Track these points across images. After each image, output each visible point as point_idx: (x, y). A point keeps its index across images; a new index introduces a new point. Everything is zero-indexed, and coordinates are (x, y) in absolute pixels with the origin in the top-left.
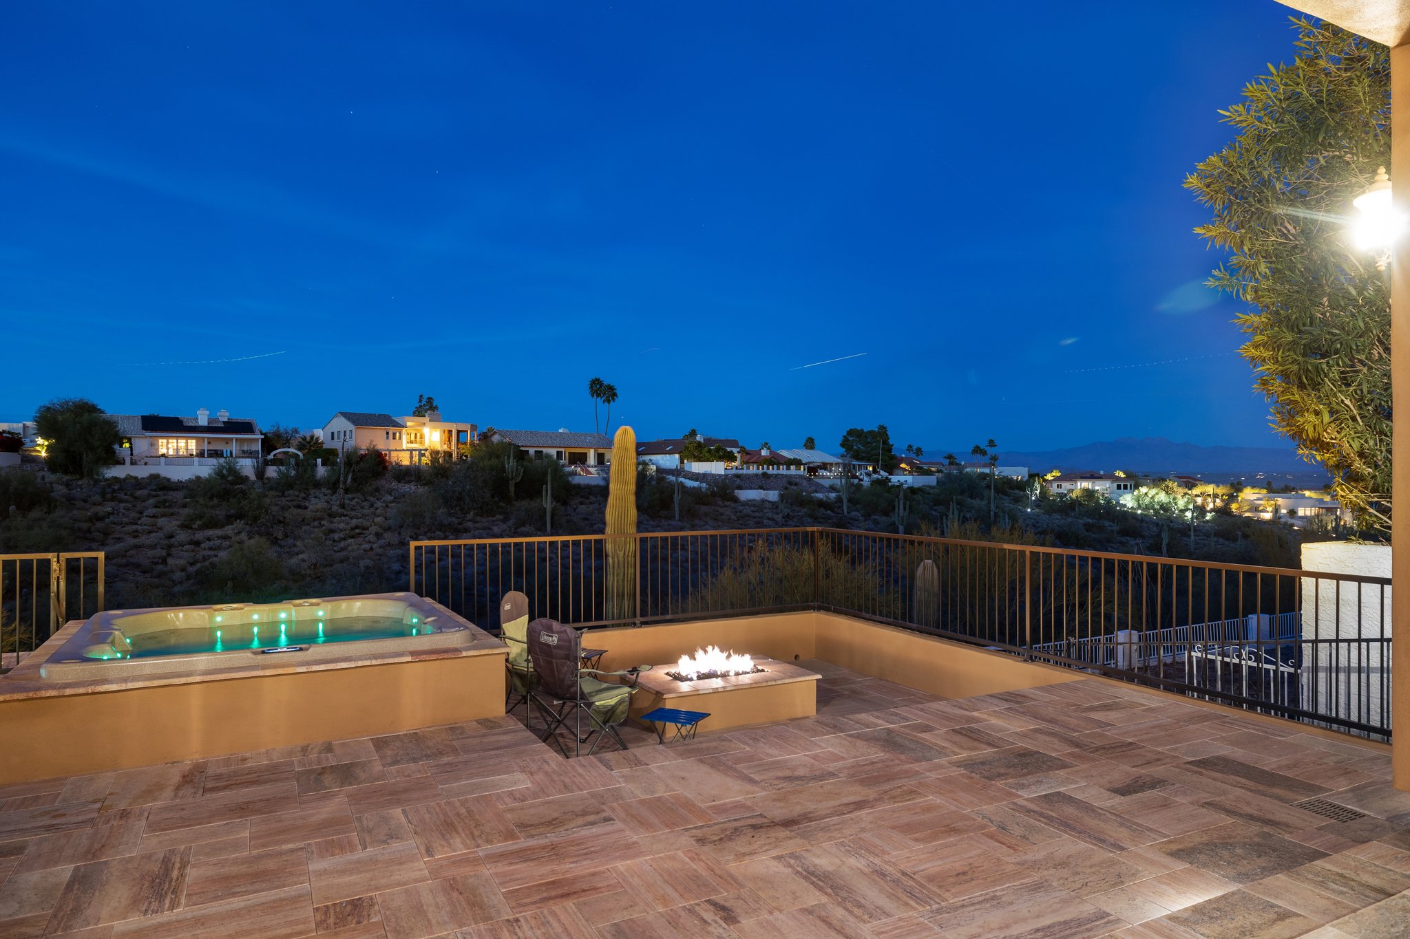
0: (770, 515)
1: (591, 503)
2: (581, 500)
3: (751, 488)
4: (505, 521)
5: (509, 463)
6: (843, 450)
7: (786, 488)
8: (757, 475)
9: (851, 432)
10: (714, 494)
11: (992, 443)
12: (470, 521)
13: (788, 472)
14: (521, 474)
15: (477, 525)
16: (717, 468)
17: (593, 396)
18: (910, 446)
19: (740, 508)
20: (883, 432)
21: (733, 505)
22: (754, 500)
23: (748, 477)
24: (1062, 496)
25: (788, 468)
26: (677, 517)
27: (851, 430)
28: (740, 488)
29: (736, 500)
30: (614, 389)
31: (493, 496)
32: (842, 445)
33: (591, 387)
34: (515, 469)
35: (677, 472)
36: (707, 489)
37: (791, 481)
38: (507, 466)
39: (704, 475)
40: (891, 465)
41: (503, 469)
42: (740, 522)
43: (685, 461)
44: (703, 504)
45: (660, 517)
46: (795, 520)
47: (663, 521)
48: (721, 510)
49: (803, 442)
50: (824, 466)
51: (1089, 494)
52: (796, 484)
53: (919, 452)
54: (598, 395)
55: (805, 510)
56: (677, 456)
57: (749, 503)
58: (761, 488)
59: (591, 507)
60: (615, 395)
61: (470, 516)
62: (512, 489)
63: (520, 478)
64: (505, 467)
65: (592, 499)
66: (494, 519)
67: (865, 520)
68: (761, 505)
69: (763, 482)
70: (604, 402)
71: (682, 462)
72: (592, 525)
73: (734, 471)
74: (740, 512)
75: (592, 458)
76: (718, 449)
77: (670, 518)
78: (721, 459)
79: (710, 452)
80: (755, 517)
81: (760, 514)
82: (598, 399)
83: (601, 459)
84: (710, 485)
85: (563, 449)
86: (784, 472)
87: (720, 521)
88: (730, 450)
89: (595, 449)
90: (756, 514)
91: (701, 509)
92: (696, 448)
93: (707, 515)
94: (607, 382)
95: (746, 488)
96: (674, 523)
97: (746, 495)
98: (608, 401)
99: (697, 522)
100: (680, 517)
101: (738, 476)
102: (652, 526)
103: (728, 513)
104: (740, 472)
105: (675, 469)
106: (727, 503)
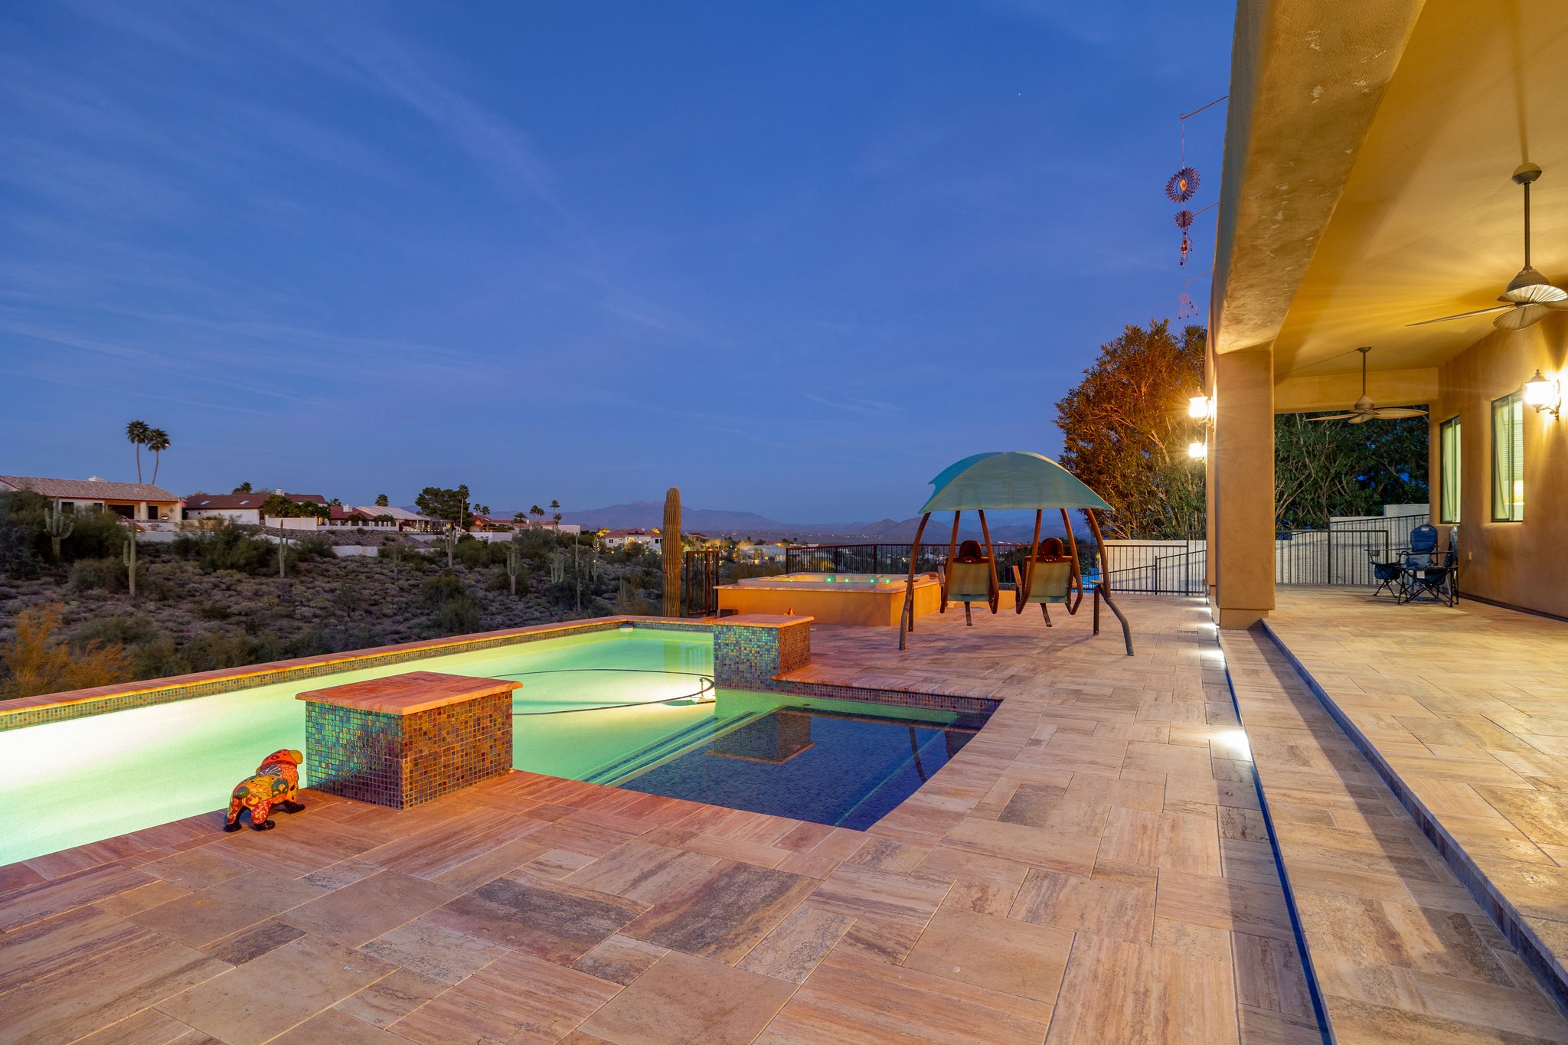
0: (378, 570)
1: (164, 562)
2: (151, 558)
3: (348, 544)
4: (58, 583)
5: (51, 518)
6: (419, 508)
7: (384, 544)
8: (352, 532)
9: (427, 491)
10: (310, 551)
11: (555, 504)
13: (385, 528)
14: (71, 529)
15: (21, 590)
16: (309, 524)
17: (133, 442)
18: (477, 505)
19: (344, 564)
20: (464, 492)
21: (333, 561)
22: (353, 556)
23: (343, 533)
24: (616, 549)
25: (377, 525)
26: (282, 574)
27: (427, 489)
28: (337, 544)
29: (334, 556)
30: (165, 435)
31: (34, 555)
32: (418, 503)
33: (131, 431)
34: (61, 523)
35: (254, 530)
36: (301, 545)
37: (388, 539)
38: (48, 520)
39: (292, 531)
40: (468, 524)
41: (42, 524)
42: (350, 577)
43: (266, 517)
44: (304, 561)
45: (258, 574)
46: (404, 573)
47: (263, 578)
48: (324, 566)
49: (376, 497)
50: (407, 523)
51: (637, 548)
52: (393, 540)
53: (486, 510)
54: (141, 441)
55: (411, 564)
56: (256, 512)
57: (346, 559)
58: (358, 544)
59: (168, 566)
60: (166, 441)
62: (57, 548)
63: (69, 534)
64: (44, 520)
65: (166, 557)
66: (39, 582)
67: (470, 573)
68: (363, 561)
69: (361, 538)
70: (150, 449)
71: (262, 518)
72: (182, 585)
73: (328, 527)
74: (345, 568)
75: (142, 513)
76: (308, 505)
77: (271, 576)
78: (312, 515)
79: (298, 507)
80: (363, 573)
81: (366, 570)
82: (142, 445)
83: (153, 513)
84: (303, 541)
85: (103, 502)
86: (380, 528)
87: (329, 577)
88: (320, 505)
89: (148, 502)
90: (362, 570)
91: (303, 566)
92: (281, 503)
93: (309, 571)
94: (152, 426)
95: (342, 544)
96: (279, 580)
97: (343, 551)
98: (156, 448)
99: (303, 578)
100: (286, 573)
101: (333, 532)
102: (256, 584)
103: (333, 569)
104: (334, 528)
105: (255, 525)
106: (327, 559)
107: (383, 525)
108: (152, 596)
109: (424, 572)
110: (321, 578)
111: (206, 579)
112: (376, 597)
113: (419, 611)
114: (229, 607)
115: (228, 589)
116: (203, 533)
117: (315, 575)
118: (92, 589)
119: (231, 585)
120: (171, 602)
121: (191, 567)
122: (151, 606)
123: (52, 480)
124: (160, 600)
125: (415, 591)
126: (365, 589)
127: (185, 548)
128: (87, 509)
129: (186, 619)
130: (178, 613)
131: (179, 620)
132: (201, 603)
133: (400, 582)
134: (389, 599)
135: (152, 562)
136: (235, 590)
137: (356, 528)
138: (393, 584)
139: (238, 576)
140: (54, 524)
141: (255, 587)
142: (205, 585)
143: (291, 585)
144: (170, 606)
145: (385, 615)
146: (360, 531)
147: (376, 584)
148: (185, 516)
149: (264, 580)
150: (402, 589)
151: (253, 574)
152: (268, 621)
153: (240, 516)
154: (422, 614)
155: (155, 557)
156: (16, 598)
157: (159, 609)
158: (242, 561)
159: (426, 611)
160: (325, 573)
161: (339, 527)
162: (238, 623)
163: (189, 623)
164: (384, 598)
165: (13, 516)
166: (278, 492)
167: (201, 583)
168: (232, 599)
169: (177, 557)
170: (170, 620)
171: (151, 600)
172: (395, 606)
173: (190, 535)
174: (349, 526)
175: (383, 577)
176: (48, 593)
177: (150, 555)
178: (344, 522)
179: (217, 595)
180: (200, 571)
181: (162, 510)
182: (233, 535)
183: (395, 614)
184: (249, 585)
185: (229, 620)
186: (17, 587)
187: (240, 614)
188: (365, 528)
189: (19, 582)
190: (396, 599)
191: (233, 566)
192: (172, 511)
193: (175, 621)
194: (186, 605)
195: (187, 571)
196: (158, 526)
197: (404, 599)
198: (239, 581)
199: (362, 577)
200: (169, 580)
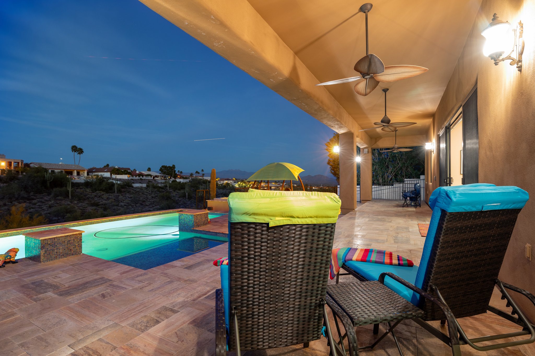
0: (146, 191)
1: (81, 189)
2: (76, 187)
3: (137, 183)
4: (48, 195)
5: (47, 175)
6: (160, 172)
7: (148, 183)
8: (138, 179)
9: (163, 166)
10: (125, 185)
11: (203, 171)
12: (32, 196)
13: (148, 178)
14: (53, 179)
15: (37, 197)
16: (125, 177)
17: (73, 152)
18: (179, 171)
19: (135, 189)
20: (174, 167)
21: (132, 188)
22: (138, 187)
23: (136, 180)
24: (221, 185)
25: (146, 177)
26: (116, 192)
28: (133, 183)
29: (133, 187)
30: (82, 150)
31: (42, 187)
32: (160, 170)
33: (72, 149)
34: (50, 177)
35: (108, 179)
36: (123, 183)
37: (149, 181)
38: (46, 176)
39: (120, 179)
40: (175, 176)
41: (44, 177)
42: (137, 193)
43: (112, 175)
44: (122, 188)
46: (154, 192)
47: (110, 194)
48: (129, 190)
49: (147, 168)
50: (156, 176)
51: (228, 184)
52: (151, 182)
53: (181, 172)
54: (75, 151)
55: (156, 189)
56: (109, 173)
57: (137, 188)
58: (140, 183)
59: (82, 190)
60: (83, 152)
61: (32, 193)
62: (48, 184)
64: (45, 176)
65: (81, 187)
66: (43, 195)
67: (174, 192)
68: (141, 188)
69: (141, 181)
70: (78, 154)
71: (111, 175)
72: (85, 196)
73: (131, 178)
74: (136, 190)
75: (75, 173)
76: (125, 171)
77: (113, 193)
78: (126, 174)
79: (122, 172)
80: (141, 192)
81: (142, 191)
82: (75, 153)
83: (78, 174)
84: (123, 182)
85: (63, 170)
86: (147, 178)
87: (130, 193)
88: (129, 171)
89: (77, 170)
90: (141, 191)
91: (123, 190)
92: (117, 170)
93: (124, 191)
94: (78, 147)
95: (135, 183)
96: (115, 194)
97: (136, 185)
98: (79, 153)
99: (122, 194)
100: (117, 192)
101: (132, 179)
102: (108, 195)
103: (132, 191)
104: (133, 178)
105: (109, 177)
106: (131, 188)
107: (148, 177)
108: (76, 199)
109: (160, 192)
110: (128, 194)
111: (93, 194)
112: (144, 200)
113: (157, 204)
114: (99, 202)
115: (99, 197)
116: (93, 180)
117: (126, 193)
118: (58, 197)
119: (100, 196)
120: (82, 201)
121: (88, 190)
122: (76, 202)
123: (48, 163)
124: (79, 200)
125: (157, 198)
126: (141, 197)
127: (87, 184)
128: (59, 172)
129: (86, 206)
130: (84, 204)
131: (84, 206)
132: (91, 201)
133: (152, 195)
134: (148, 200)
135: (77, 189)
136: (101, 197)
137: (140, 178)
138: (150, 195)
139: (102, 193)
140: (48, 177)
141: (107, 196)
142: (92, 196)
143: (119, 196)
144: (81, 202)
145: (147, 205)
146: (141, 179)
147: (145, 196)
148: (88, 174)
149: (111, 194)
150: (153, 197)
151: (107, 192)
152: (110, 207)
153: (104, 175)
154: (158, 205)
155: (78, 187)
156: (35, 199)
157: (78, 203)
158: (104, 188)
159: (159, 204)
160: (129, 192)
161: (134, 178)
162: (101, 208)
163: (87, 207)
164: (147, 200)
165: (36, 175)
166: (116, 167)
167: (91, 195)
168: (100, 200)
169: (85, 187)
170: (81, 207)
171: (76, 200)
172: (150, 202)
173: (89, 180)
174: (137, 178)
175: (147, 193)
176: (45, 198)
177: (76, 186)
178: (136, 176)
179: (96, 199)
180: (91, 191)
181: (81, 173)
182: (102, 180)
183: (150, 205)
184: (105, 196)
185: (99, 207)
186: (36, 196)
187: (102, 205)
188: (143, 178)
189: (37, 195)
190: (150, 200)
191: (101, 190)
192: (84, 173)
193: (82, 207)
194: (86, 202)
195: (87, 192)
196: (80, 177)
197: (153, 200)
198: (103, 195)
199: (141, 193)
200: (81, 194)
